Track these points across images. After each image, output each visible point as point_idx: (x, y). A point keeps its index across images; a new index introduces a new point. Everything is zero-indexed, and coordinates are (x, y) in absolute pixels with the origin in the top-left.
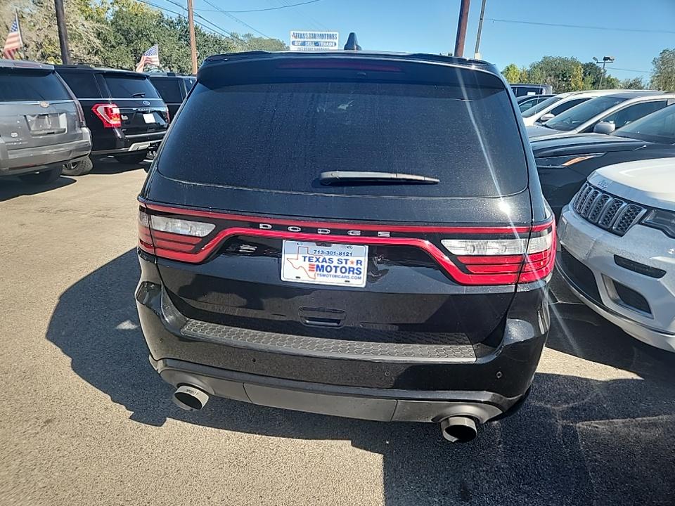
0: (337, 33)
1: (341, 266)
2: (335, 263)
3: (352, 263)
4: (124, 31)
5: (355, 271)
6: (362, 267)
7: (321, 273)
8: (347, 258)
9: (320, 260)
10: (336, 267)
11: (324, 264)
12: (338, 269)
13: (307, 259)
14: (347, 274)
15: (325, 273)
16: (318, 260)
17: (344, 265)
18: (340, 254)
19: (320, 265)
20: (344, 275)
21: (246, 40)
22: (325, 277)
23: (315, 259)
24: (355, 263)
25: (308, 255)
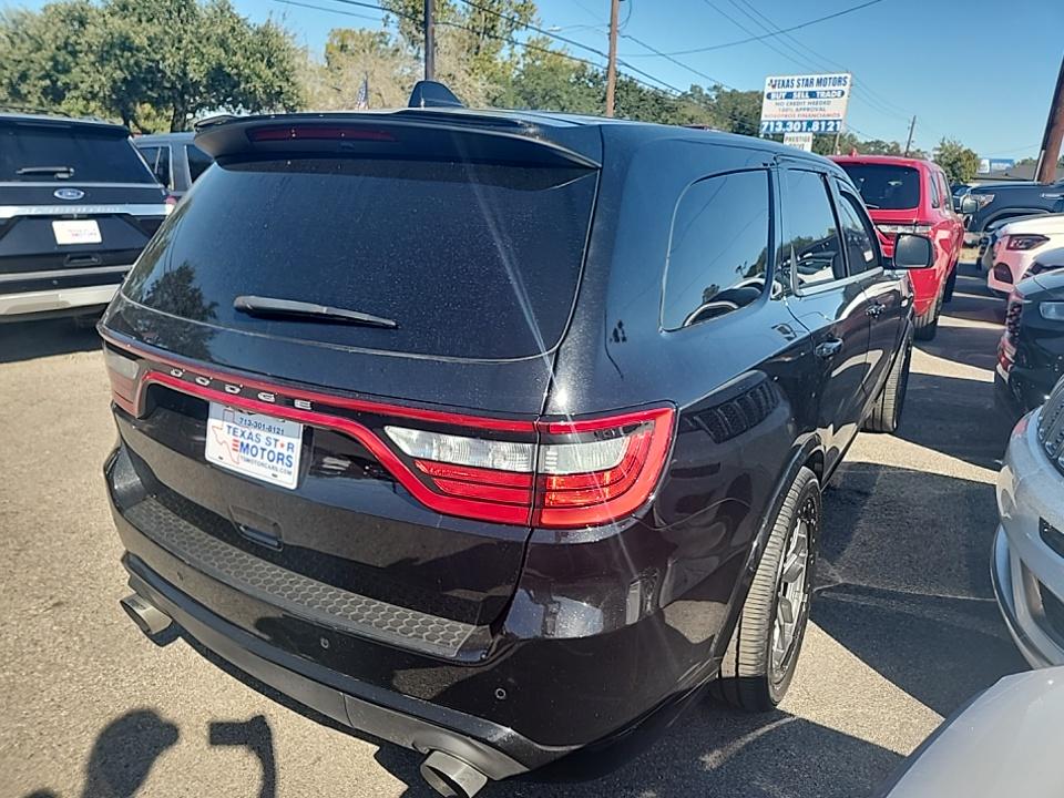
0: (849, 76)
1: (269, 448)
2: (262, 444)
3: (282, 446)
4: (528, 93)
5: (285, 461)
6: (293, 455)
7: (245, 455)
8: (277, 437)
9: (246, 435)
10: (263, 450)
11: (250, 442)
12: (266, 453)
13: (231, 430)
14: (274, 463)
15: (250, 457)
16: (243, 435)
17: (272, 448)
18: (270, 430)
19: (245, 442)
20: (271, 464)
21: (713, 95)
22: (249, 464)
23: (239, 433)
24: (286, 447)
25: (234, 426)
